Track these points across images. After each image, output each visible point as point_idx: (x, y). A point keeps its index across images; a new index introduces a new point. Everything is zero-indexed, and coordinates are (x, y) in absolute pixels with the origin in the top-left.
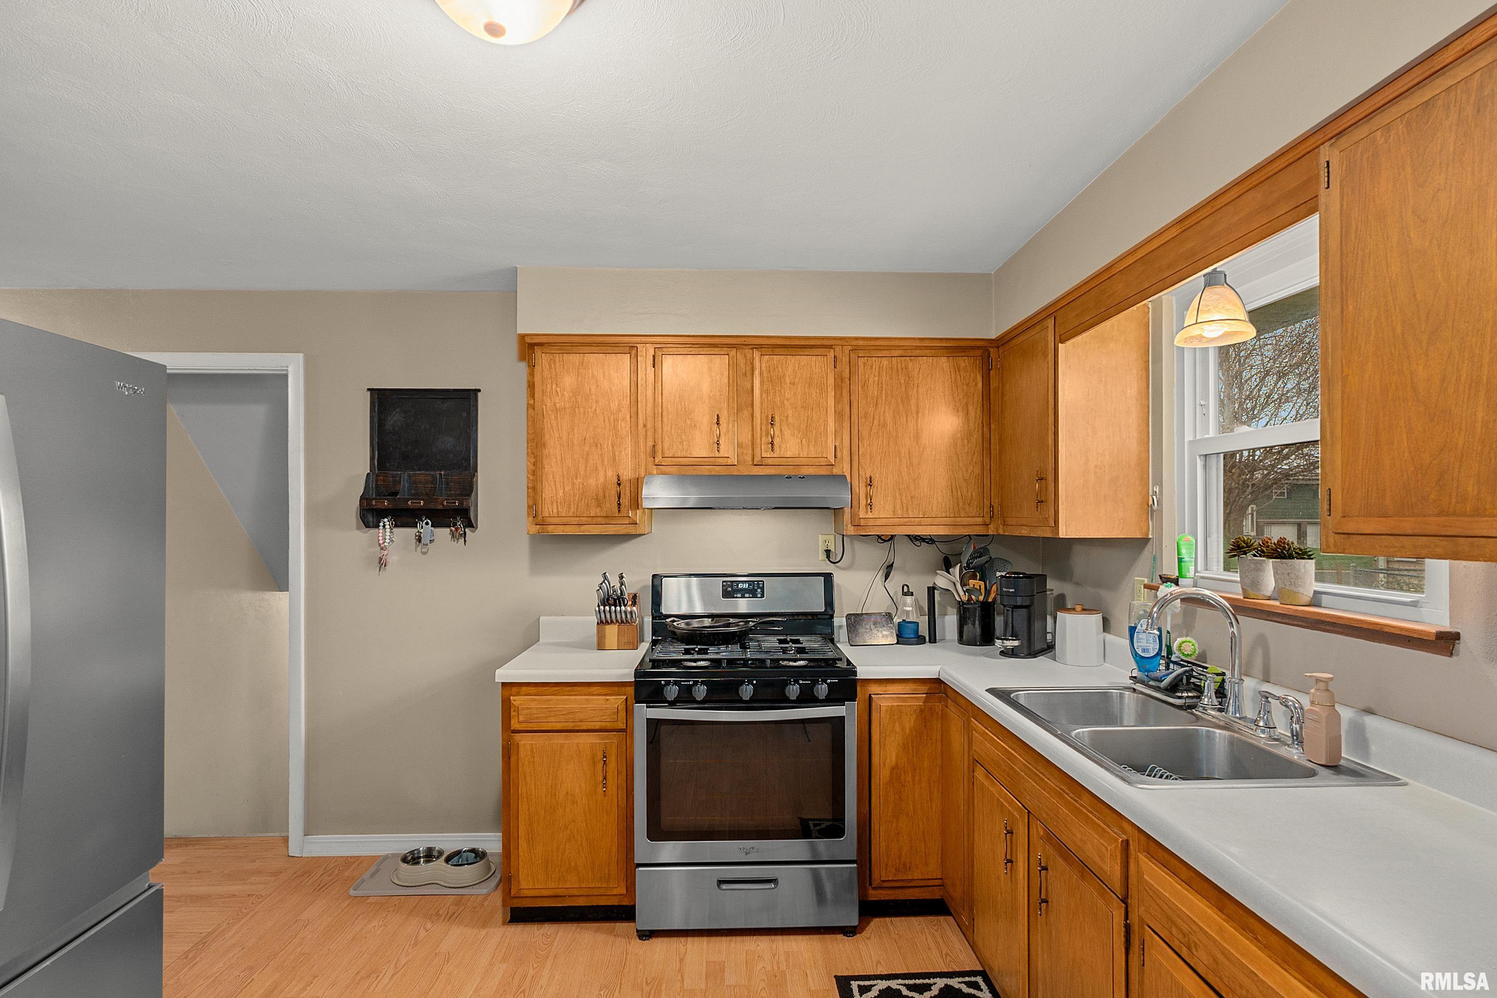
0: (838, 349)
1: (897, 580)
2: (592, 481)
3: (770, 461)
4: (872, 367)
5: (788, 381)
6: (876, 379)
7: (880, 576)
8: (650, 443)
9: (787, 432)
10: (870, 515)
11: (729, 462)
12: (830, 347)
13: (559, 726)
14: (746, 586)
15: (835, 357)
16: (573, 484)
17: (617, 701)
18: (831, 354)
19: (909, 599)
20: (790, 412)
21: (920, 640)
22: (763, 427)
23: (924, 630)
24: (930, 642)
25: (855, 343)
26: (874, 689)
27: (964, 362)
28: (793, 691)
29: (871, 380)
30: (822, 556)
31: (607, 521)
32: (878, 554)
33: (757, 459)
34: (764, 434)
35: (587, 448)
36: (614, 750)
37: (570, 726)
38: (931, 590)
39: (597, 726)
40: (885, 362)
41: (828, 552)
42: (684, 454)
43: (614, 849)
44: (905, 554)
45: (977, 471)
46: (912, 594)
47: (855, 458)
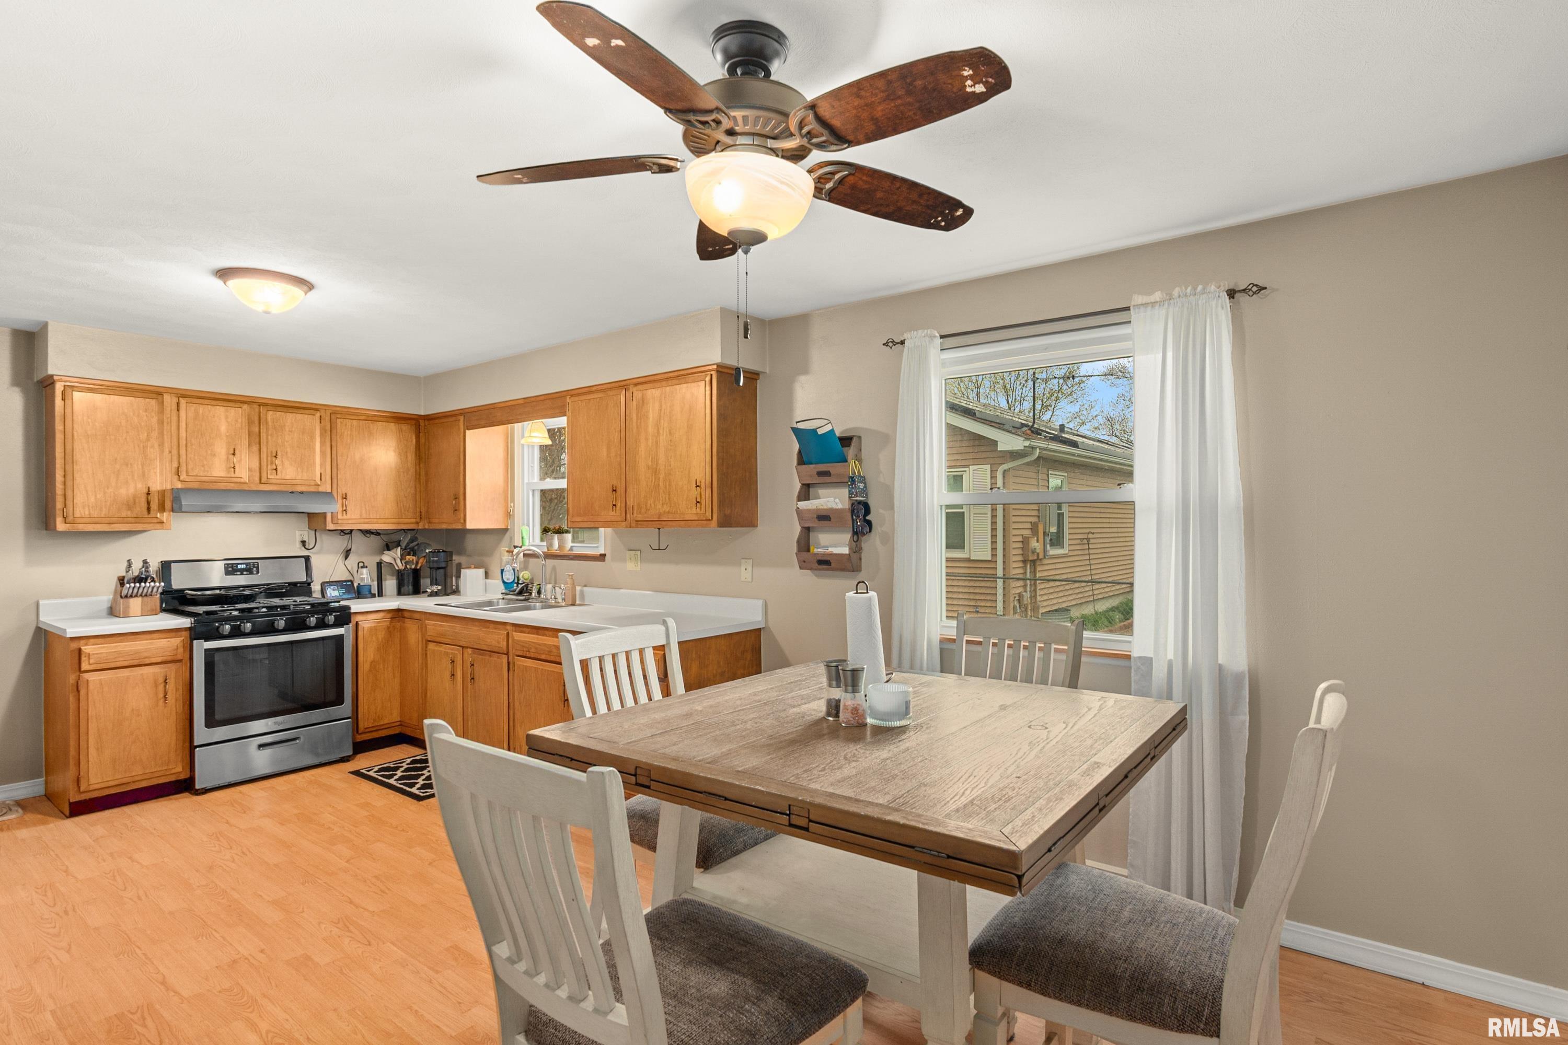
0: (323, 411)
1: (353, 561)
2: (123, 492)
3: (274, 481)
4: (346, 425)
5: (287, 430)
6: (349, 432)
7: (342, 558)
8: (175, 465)
9: (287, 463)
10: (345, 517)
11: (242, 481)
12: (317, 410)
13: (126, 664)
14: (243, 566)
15: (320, 416)
16: (105, 493)
17: (176, 642)
18: (318, 415)
19: (365, 570)
20: (289, 450)
21: (373, 596)
22: (269, 459)
23: (375, 590)
24: (379, 596)
25: (335, 409)
26: (359, 618)
27: (405, 427)
28: (313, 620)
29: (346, 433)
30: (298, 545)
31: (137, 520)
32: (341, 543)
33: (263, 480)
34: (269, 462)
35: (118, 466)
36: (173, 675)
37: (136, 662)
38: (379, 565)
39: (159, 660)
40: (355, 423)
41: (303, 543)
42: (205, 474)
43: (173, 742)
44: (359, 543)
45: (413, 491)
46: (367, 567)
47: (335, 481)
